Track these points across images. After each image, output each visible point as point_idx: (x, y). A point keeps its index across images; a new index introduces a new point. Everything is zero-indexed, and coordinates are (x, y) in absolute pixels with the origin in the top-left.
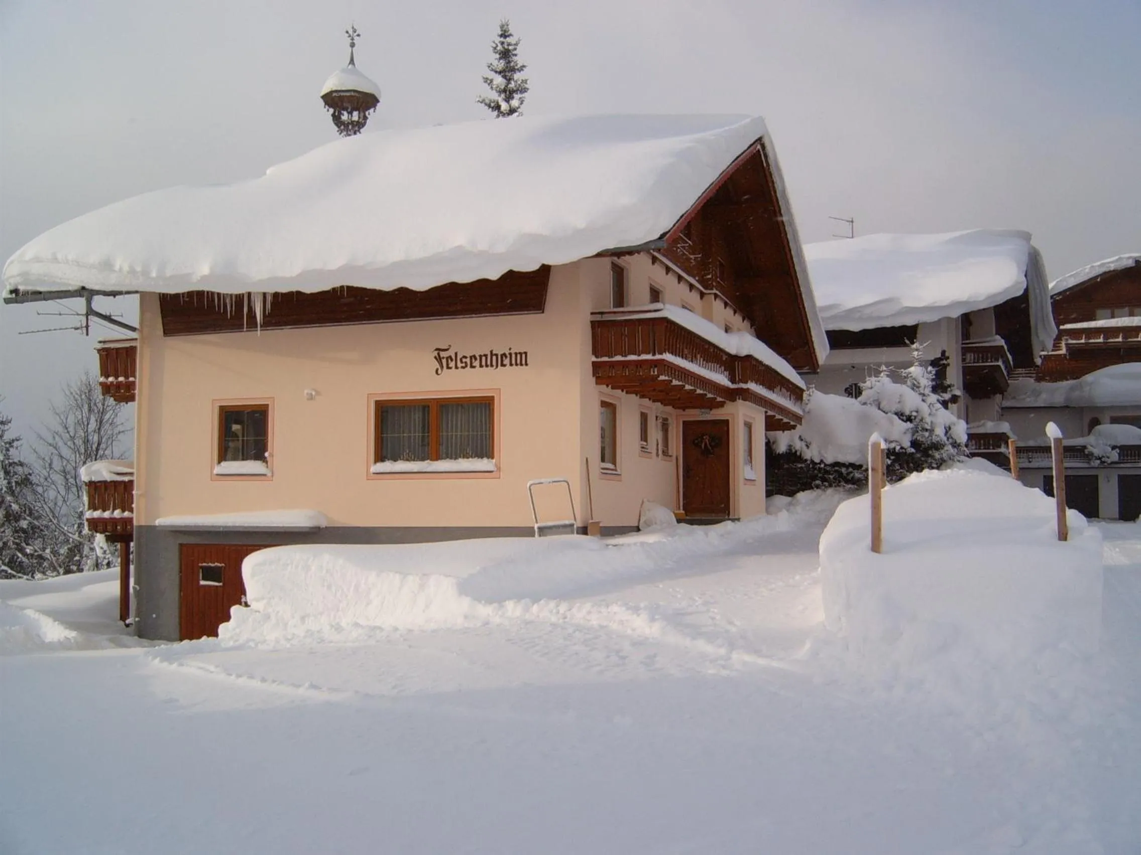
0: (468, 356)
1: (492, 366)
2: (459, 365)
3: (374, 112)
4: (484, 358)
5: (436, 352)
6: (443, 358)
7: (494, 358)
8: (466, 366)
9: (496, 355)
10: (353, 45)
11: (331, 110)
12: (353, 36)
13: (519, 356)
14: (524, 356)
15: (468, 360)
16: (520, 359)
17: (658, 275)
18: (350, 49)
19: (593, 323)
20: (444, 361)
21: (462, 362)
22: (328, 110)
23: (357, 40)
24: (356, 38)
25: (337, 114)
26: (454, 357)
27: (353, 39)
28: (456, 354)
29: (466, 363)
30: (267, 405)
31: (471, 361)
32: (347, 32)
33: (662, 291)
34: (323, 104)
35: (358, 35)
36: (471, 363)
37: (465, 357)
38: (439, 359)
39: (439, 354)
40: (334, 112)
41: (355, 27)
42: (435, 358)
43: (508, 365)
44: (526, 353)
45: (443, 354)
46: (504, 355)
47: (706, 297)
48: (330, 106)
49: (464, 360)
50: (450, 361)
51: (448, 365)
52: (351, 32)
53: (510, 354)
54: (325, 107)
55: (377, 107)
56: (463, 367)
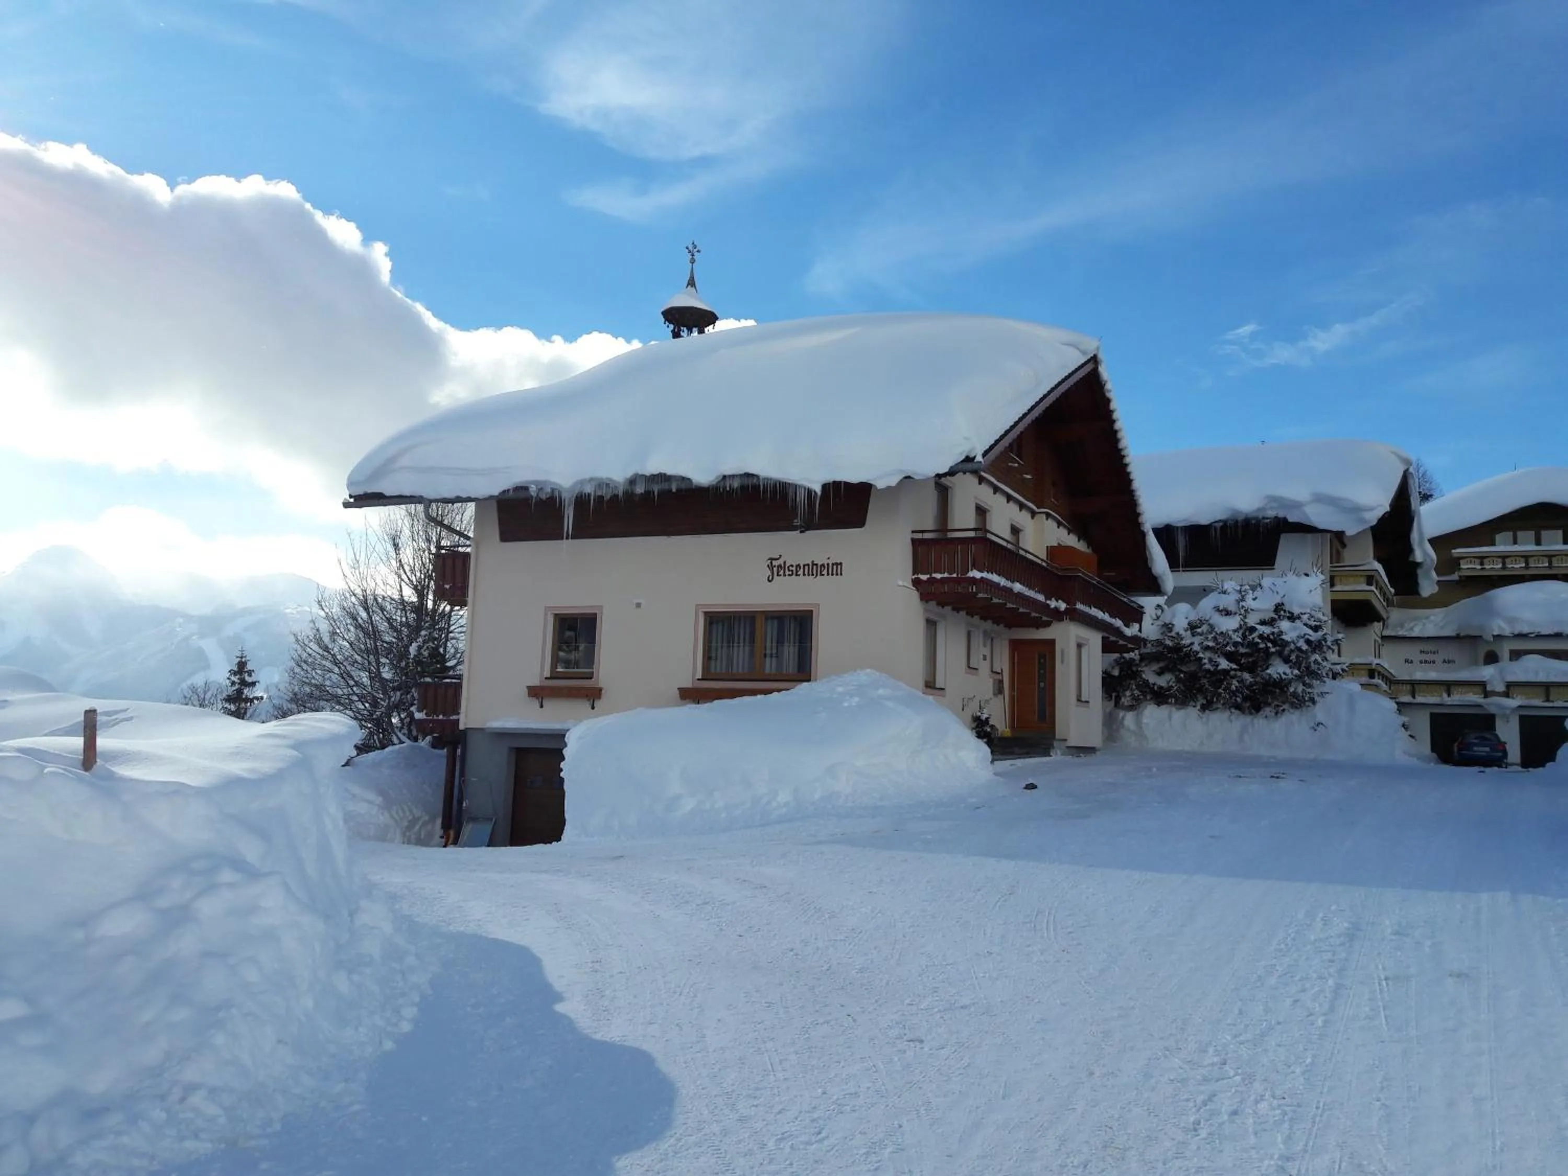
0: (795, 565)
1: (813, 575)
2: (787, 573)
3: (713, 328)
4: (806, 567)
5: (770, 561)
6: (775, 566)
7: (815, 567)
8: (792, 574)
9: (817, 565)
10: (693, 261)
11: (672, 327)
12: (693, 251)
13: (835, 567)
14: (839, 567)
15: (794, 569)
16: (835, 568)
17: (985, 495)
18: (691, 264)
19: (914, 541)
20: (775, 569)
21: (789, 570)
22: (668, 326)
23: (697, 256)
24: (696, 254)
25: (676, 330)
26: (783, 565)
27: (693, 255)
28: (785, 563)
29: (792, 571)
30: (596, 614)
31: (795, 570)
32: (687, 248)
33: (989, 511)
34: (663, 320)
35: (698, 251)
36: (797, 571)
37: (792, 566)
38: (771, 567)
39: (771, 563)
40: (674, 328)
41: (695, 243)
42: (768, 566)
43: (826, 574)
44: (841, 564)
45: (774, 563)
46: (823, 565)
47: (1037, 516)
48: (670, 322)
49: (791, 568)
50: (780, 569)
51: (778, 572)
52: (691, 248)
53: (828, 564)
54: (665, 323)
55: (716, 324)
56: (789, 575)
